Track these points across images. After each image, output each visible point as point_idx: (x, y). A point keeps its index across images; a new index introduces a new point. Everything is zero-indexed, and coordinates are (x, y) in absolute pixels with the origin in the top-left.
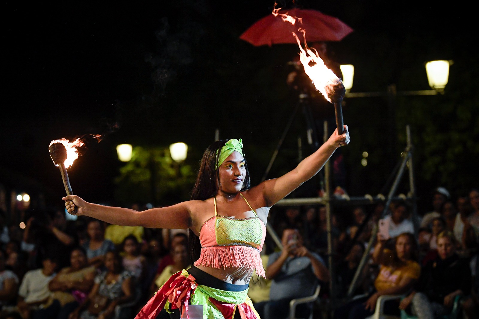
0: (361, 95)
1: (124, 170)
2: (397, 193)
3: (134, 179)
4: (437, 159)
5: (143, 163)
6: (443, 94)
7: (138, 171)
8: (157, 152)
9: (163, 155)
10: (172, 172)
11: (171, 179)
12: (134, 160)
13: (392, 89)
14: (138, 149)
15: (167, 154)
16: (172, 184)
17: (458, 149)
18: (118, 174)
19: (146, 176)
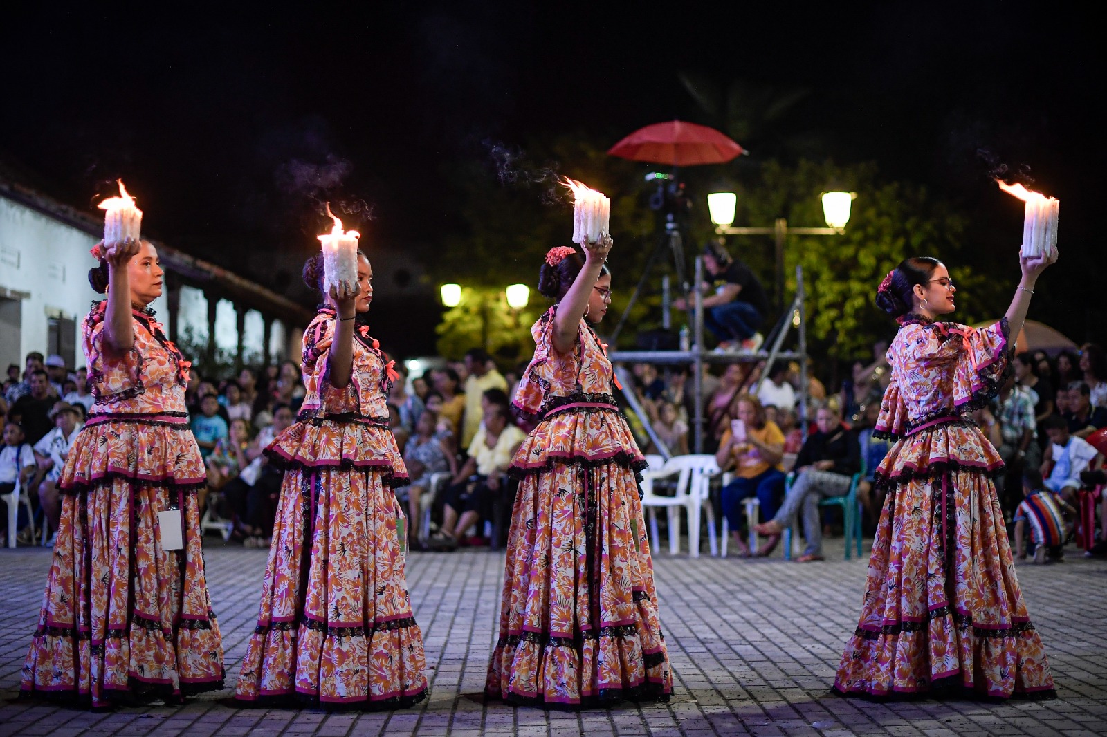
0: (744, 231)
1: (449, 317)
2: (782, 349)
3: (462, 328)
4: (833, 313)
5: (474, 308)
6: (842, 234)
7: (467, 318)
8: (491, 295)
9: (498, 300)
10: (509, 321)
11: (506, 329)
12: (462, 304)
13: (781, 225)
14: (468, 290)
15: (502, 299)
16: (508, 337)
17: (859, 302)
18: (442, 321)
19: (477, 324)
